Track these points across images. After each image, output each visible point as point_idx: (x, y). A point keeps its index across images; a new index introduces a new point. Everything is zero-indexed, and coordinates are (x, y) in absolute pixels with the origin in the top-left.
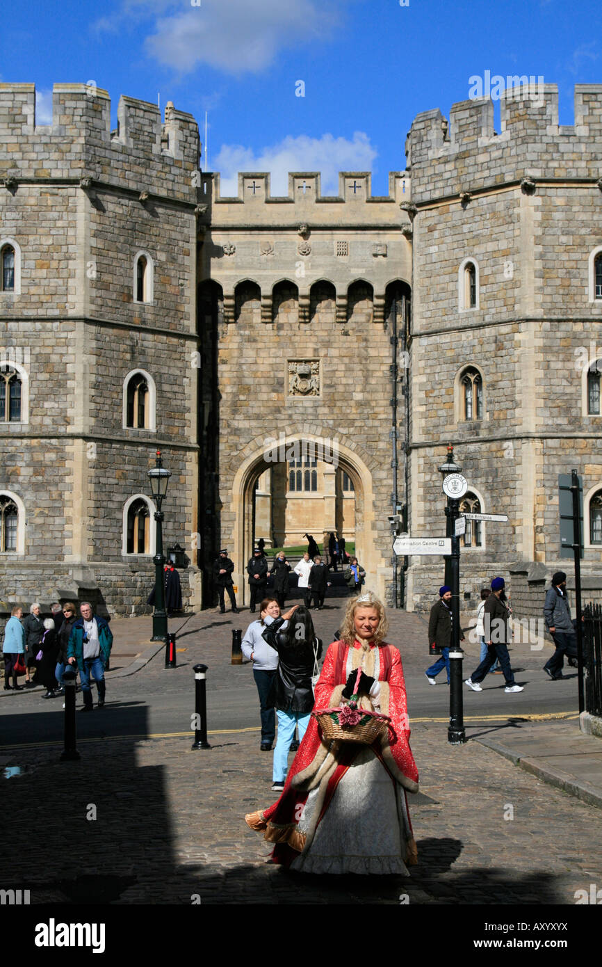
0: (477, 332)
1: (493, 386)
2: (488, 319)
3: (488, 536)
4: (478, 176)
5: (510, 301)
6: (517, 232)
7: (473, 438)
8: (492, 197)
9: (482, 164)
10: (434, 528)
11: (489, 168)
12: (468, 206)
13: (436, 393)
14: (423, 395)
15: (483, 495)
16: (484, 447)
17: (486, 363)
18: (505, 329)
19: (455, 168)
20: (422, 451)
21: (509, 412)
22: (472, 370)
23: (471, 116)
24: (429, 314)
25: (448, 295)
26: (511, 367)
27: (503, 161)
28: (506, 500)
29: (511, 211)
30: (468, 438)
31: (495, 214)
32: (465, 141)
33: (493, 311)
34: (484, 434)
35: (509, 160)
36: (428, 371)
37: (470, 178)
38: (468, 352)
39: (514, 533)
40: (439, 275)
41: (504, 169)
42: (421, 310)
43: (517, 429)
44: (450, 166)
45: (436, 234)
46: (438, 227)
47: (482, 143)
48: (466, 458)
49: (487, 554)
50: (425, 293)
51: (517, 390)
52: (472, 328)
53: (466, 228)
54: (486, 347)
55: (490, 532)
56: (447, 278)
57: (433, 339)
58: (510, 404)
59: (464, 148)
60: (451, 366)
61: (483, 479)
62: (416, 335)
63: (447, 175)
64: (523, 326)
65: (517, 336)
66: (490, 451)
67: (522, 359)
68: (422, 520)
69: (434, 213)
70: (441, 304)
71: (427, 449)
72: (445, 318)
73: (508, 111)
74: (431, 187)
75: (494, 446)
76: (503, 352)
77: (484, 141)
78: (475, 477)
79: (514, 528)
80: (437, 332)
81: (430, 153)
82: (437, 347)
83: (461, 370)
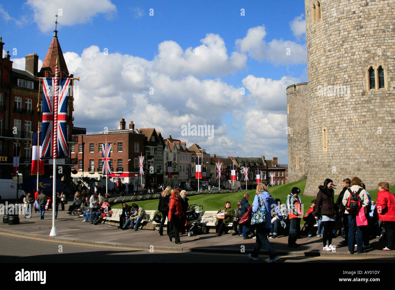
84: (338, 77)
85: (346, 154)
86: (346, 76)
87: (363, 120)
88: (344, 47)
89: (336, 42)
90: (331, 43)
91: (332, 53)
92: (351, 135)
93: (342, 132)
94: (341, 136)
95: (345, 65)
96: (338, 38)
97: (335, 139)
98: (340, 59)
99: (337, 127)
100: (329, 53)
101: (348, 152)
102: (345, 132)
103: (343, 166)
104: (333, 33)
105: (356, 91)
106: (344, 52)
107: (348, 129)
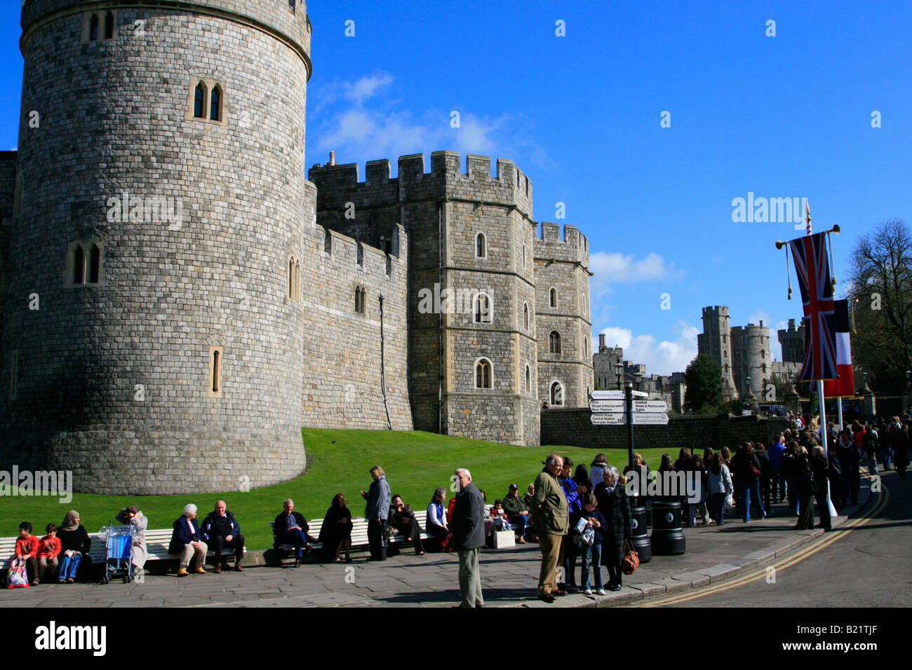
0: (558, 318)
1: (566, 340)
2: (562, 313)
4: (556, 254)
5: (572, 308)
6: (574, 282)
7: (557, 360)
8: (562, 265)
9: (558, 250)
11: (561, 253)
16: (563, 364)
17: (562, 331)
18: (570, 319)
21: (572, 352)
22: (554, 332)
23: (553, 230)
25: (544, 299)
26: (573, 334)
27: (567, 252)
28: (573, 387)
29: (570, 273)
30: (554, 360)
31: (564, 272)
32: (550, 239)
33: (564, 310)
34: (562, 359)
37: (553, 254)
38: (554, 325)
41: (568, 255)
44: (544, 247)
47: (558, 242)
48: (555, 368)
51: (576, 344)
52: (556, 315)
53: (551, 274)
54: (562, 325)
56: (543, 292)
58: (572, 349)
59: (550, 242)
60: (546, 329)
64: (577, 319)
65: (575, 323)
66: (565, 366)
67: (577, 332)
72: (543, 309)
75: (567, 365)
76: (570, 328)
78: (559, 376)
82: (540, 320)
83: (551, 331)
84: (254, 255)
85: (260, 408)
86: (266, 259)
87: (283, 347)
88: (266, 203)
89: (253, 186)
90: (243, 183)
91: (244, 203)
92: (268, 372)
93: (255, 364)
94: (253, 370)
95: (265, 238)
96: (257, 181)
97: (243, 374)
98: (258, 222)
99: (247, 351)
100: (237, 201)
101: (263, 403)
102: (260, 366)
103: (255, 431)
104: (249, 167)
105: (278, 293)
106: (265, 213)
107: (265, 360)
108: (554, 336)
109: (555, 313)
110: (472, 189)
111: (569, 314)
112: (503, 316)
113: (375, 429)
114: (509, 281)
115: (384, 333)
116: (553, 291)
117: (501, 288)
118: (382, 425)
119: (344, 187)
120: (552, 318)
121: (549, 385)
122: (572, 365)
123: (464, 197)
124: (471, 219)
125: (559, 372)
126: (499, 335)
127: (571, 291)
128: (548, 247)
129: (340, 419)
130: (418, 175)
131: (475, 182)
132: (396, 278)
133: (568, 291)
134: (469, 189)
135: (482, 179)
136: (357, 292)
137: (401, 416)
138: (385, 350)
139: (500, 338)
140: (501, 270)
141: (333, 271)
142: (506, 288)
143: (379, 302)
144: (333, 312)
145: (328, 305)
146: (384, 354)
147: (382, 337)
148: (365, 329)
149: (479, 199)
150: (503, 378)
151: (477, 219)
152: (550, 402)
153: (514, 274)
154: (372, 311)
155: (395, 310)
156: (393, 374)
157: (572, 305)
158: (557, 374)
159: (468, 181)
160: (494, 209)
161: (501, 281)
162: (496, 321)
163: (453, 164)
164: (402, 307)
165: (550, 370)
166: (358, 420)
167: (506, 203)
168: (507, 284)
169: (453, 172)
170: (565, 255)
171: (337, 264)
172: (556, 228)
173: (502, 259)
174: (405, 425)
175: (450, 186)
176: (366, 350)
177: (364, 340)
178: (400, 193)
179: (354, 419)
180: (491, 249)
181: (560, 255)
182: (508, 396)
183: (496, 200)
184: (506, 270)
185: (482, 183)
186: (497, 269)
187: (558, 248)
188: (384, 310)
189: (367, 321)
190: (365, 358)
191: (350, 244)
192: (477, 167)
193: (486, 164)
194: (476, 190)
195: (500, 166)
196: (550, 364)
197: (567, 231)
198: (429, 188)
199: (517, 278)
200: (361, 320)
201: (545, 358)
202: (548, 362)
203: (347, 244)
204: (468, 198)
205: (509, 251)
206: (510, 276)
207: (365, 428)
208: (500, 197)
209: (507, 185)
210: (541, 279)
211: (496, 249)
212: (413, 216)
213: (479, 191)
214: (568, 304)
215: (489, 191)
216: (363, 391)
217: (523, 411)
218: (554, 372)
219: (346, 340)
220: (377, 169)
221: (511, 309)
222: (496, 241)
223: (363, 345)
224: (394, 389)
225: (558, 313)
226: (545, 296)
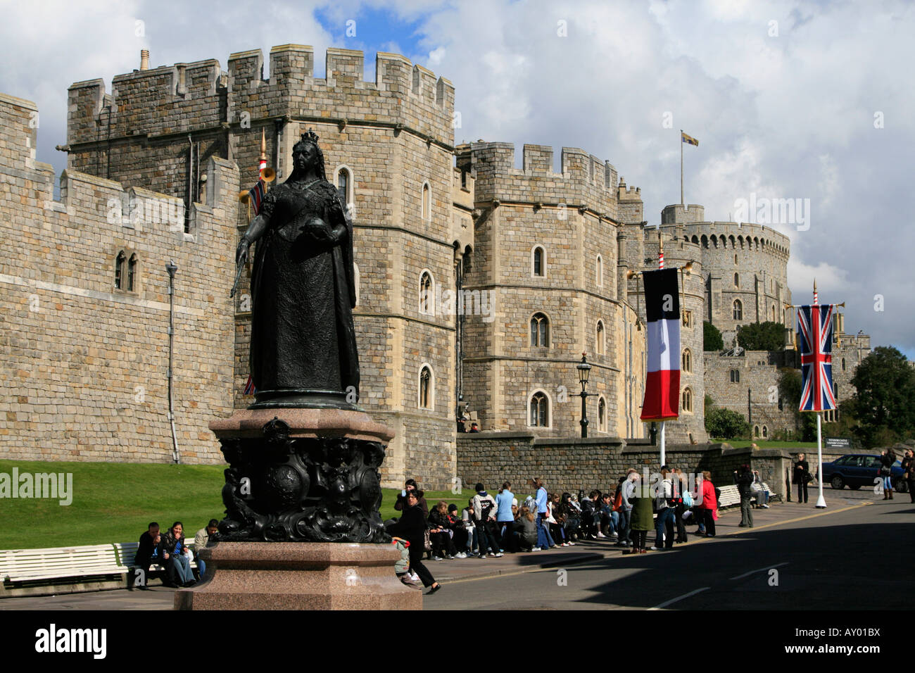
0: (546, 292)
1: (558, 327)
2: (553, 285)
3: (554, 420)
4: (546, 195)
5: (570, 277)
6: (575, 236)
7: (542, 358)
9: (550, 188)
10: (512, 412)
11: (554, 192)
12: (538, 212)
13: (514, 326)
14: (503, 325)
15: (551, 394)
16: (552, 364)
17: (552, 312)
18: (566, 294)
19: (529, 186)
20: (503, 362)
21: (569, 345)
22: (539, 315)
23: (542, 156)
24: (507, 274)
25: (523, 264)
26: (571, 318)
27: (565, 191)
29: (570, 223)
30: (538, 358)
31: (560, 222)
32: (537, 170)
33: (557, 281)
34: (550, 357)
35: (569, 191)
36: (508, 310)
37: (541, 194)
38: (539, 303)
39: (573, 420)
40: (515, 250)
41: (566, 196)
42: (501, 270)
43: (575, 356)
44: (525, 183)
45: (513, 223)
46: (515, 219)
47: (549, 175)
48: (538, 370)
49: (553, 432)
50: (504, 259)
51: (575, 332)
52: (543, 289)
53: (536, 225)
54: (552, 303)
55: (555, 418)
56: (522, 253)
57: (511, 291)
58: (569, 341)
59: (535, 175)
60: (526, 311)
61: (551, 385)
62: (499, 286)
63: (523, 188)
64: (579, 294)
65: (575, 300)
66: (556, 368)
67: (579, 314)
68: (503, 407)
69: (511, 209)
70: (517, 269)
71: (508, 361)
72: (521, 279)
73: (569, 161)
74: (510, 192)
75: (559, 365)
76: (566, 308)
77: (551, 173)
78: (544, 383)
79: (573, 416)
80: (516, 287)
81: (510, 170)
82: (515, 296)
83: (533, 314)
108: (539, 320)
109: (541, 285)
110: (331, 102)
111: (566, 286)
112: (377, 292)
113: (143, 461)
114: (387, 239)
115: (175, 320)
116: (539, 252)
117: (374, 250)
118: (159, 456)
119: (157, 103)
120: (536, 293)
121: (527, 396)
122: (567, 365)
123: (317, 114)
124: (328, 147)
125: (546, 377)
126: (368, 321)
127: (570, 251)
128: (532, 183)
129: (72, 447)
130: (252, 82)
131: (337, 90)
132: (206, 237)
133: (564, 251)
134: (326, 101)
135: (348, 85)
136: (120, 260)
137: (204, 443)
138: (175, 344)
139: (369, 325)
140: (375, 222)
141: (70, 231)
142: (383, 250)
143: (168, 274)
144: (66, 290)
145: (57, 281)
146: (175, 351)
147: (171, 326)
148: (134, 314)
149: (342, 116)
150: (372, 386)
151: (338, 146)
152: (529, 424)
153: (398, 229)
154: (152, 288)
155: (201, 286)
156: (194, 380)
157: (569, 272)
158: (541, 380)
159: (324, 89)
160: (368, 130)
161: (375, 239)
162: (366, 301)
163: (301, 63)
164: (219, 281)
165: (531, 373)
166: (107, 448)
167: (387, 120)
168: (384, 243)
169: (300, 76)
170: (561, 196)
171: (78, 221)
172: (547, 153)
173: (378, 206)
174: (210, 456)
175: (294, 98)
176: (134, 345)
177: (131, 331)
178: (228, 110)
179: (97, 448)
180: (359, 191)
181: (553, 195)
182: (379, 413)
183: (371, 117)
184: (383, 223)
185: (348, 91)
186: (369, 223)
187: (549, 184)
188: (176, 286)
189: (141, 303)
190: (133, 357)
191: (107, 191)
192: (341, 68)
193: (357, 63)
194: (338, 102)
195: (380, 65)
196: (531, 364)
197: (565, 158)
198: (266, 102)
199: (403, 234)
200: (128, 301)
201: (523, 355)
202: (527, 360)
203: (102, 189)
204: (325, 115)
205: (389, 194)
206: (391, 233)
207: (121, 460)
208: (378, 111)
209: (389, 94)
210: (519, 233)
211: (370, 192)
212: (245, 144)
213: (343, 105)
214: (563, 272)
215: (360, 104)
216: (124, 405)
217: (407, 436)
218: (537, 376)
219: (93, 331)
220: (200, 73)
221: (389, 281)
222: (367, 179)
223: (129, 338)
224: (194, 404)
225: (547, 285)
226: (525, 259)
